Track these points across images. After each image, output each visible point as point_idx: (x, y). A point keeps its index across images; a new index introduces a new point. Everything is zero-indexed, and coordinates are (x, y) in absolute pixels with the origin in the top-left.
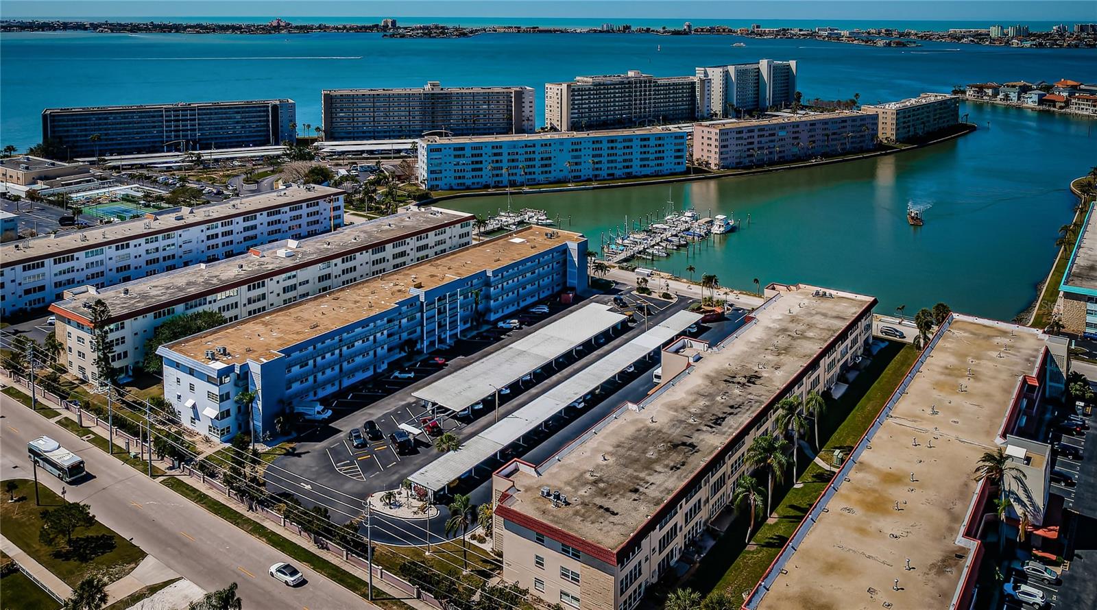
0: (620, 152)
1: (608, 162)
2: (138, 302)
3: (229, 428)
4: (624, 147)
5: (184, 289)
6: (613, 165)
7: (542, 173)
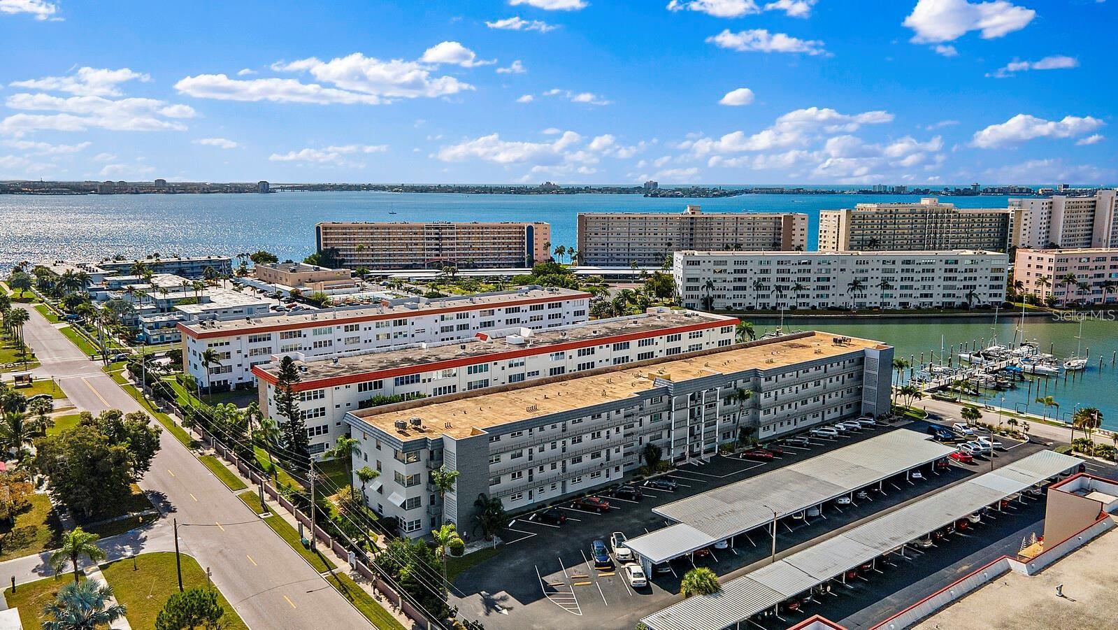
0: (917, 277)
1: (902, 287)
2: (345, 372)
3: (419, 521)
4: (923, 271)
5: (397, 364)
6: (908, 292)
7: (818, 296)
